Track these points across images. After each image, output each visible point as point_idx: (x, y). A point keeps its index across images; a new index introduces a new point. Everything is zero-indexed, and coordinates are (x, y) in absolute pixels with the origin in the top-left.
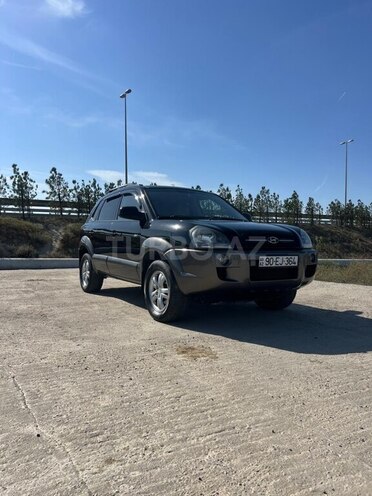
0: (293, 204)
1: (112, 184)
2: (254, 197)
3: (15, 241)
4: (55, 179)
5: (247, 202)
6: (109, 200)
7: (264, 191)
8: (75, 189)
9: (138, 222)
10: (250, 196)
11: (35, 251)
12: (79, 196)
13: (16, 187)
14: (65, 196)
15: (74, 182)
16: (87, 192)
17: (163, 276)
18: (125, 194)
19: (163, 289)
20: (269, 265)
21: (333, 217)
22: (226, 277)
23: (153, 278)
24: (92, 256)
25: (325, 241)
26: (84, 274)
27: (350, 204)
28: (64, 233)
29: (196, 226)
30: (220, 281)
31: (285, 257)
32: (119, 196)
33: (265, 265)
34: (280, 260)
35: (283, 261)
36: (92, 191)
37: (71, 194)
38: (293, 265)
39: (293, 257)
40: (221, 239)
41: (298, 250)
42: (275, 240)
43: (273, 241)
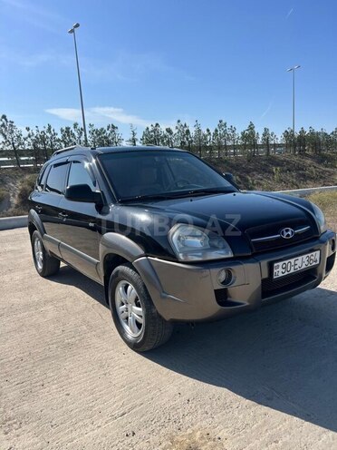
0: (249, 136)
1: (67, 129)
2: (212, 131)
4: (6, 127)
5: (205, 136)
6: (56, 165)
7: (222, 125)
8: (29, 136)
9: (93, 205)
10: (208, 130)
14: (20, 144)
15: (28, 129)
16: (43, 139)
17: (134, 290)
18: (74, 162)
19: (135, 308)
20: (287, 273)
21: (287, 146)
22: (229, 299)
23: (120, 289)
24: (42, 235)
25: (282, 171)
26: (37, 254)
27: (302, 132)
28: (20, 187)
29: (179, 225)
30: (219, 307)
31: (305, 256)
32: (67, 162)
33: (281, 275)
34: (299, 263)
35: (303, 262)
36: (47, 137)
37: (26, 142)
38: (314, 264)
39: (314, 253)
40: (216, 243)
41: (317, 238)
42: (290, 233)
43: (288, 235)
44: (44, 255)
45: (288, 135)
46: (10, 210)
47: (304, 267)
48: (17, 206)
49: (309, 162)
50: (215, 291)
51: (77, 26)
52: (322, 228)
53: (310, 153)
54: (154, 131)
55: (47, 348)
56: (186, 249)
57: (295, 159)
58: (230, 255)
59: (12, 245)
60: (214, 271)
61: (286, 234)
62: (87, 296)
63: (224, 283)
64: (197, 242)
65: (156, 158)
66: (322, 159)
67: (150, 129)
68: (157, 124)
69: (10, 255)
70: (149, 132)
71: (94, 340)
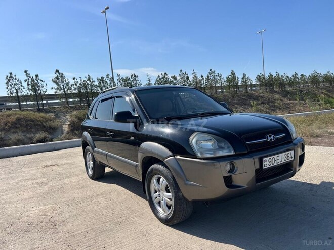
0: (232, 79)
1: (103, 78)
2: (205, 77)
3: (33, 130)
4: (59, 78)
5: (200, 81)
7: (212, 72)
8: (75, 84)
10: (202, 76)
11: (50, 137)
12: (79, 89)
13: (30, 87)
14: (68, 89)
15: (74, 79)
16: (85, 86)
17: (165, 181)
18: (117, 97)
19: (166, 194)
20: (272, 165)
21: (260, 86)
22: (233, 183)
23: (154, 181)
24: (93, 150)
25: (257, 104)
26: (88, 163)
27: (271, 76)
28: (70, 119)
29: (196, 133)
30: (227, 189)
31: (284, 154)
32: (112, 98)
33: (268, 166)
34: (280, 158)
35: (282, 158)
36: (88, 84)
37: (73, 88)
38: (290, 159)
39: (290, 152)
40: (222, 145)
41: (291, 142)
42: (272, 138)
43: (271, 140)
44: (94, 164)
45: (259, 78)
46: (63, 136)
47: (283, 161)
48: (68, 133)
49: (277, 96)
50: (224, 177)
51: (108, 8)
52: (294, 136)
53: (277, 90)
54: (163, 78)
55: (103, 224)
56: (202, 150)
57: (266, 95)
58: (233, 153)
59: (66, 160)
60: (223, 164)
61: (269, 139)
62: (126, 191)
63: (229, 172)
64: (209, 145)
65: (174, 93)
66: (286, 94)
67: (161, 77)
68: (165, 73)
69: (66, 166)
70: (160, 79)
71: (136, 219)
